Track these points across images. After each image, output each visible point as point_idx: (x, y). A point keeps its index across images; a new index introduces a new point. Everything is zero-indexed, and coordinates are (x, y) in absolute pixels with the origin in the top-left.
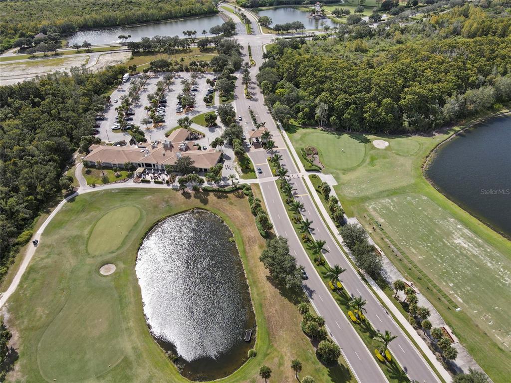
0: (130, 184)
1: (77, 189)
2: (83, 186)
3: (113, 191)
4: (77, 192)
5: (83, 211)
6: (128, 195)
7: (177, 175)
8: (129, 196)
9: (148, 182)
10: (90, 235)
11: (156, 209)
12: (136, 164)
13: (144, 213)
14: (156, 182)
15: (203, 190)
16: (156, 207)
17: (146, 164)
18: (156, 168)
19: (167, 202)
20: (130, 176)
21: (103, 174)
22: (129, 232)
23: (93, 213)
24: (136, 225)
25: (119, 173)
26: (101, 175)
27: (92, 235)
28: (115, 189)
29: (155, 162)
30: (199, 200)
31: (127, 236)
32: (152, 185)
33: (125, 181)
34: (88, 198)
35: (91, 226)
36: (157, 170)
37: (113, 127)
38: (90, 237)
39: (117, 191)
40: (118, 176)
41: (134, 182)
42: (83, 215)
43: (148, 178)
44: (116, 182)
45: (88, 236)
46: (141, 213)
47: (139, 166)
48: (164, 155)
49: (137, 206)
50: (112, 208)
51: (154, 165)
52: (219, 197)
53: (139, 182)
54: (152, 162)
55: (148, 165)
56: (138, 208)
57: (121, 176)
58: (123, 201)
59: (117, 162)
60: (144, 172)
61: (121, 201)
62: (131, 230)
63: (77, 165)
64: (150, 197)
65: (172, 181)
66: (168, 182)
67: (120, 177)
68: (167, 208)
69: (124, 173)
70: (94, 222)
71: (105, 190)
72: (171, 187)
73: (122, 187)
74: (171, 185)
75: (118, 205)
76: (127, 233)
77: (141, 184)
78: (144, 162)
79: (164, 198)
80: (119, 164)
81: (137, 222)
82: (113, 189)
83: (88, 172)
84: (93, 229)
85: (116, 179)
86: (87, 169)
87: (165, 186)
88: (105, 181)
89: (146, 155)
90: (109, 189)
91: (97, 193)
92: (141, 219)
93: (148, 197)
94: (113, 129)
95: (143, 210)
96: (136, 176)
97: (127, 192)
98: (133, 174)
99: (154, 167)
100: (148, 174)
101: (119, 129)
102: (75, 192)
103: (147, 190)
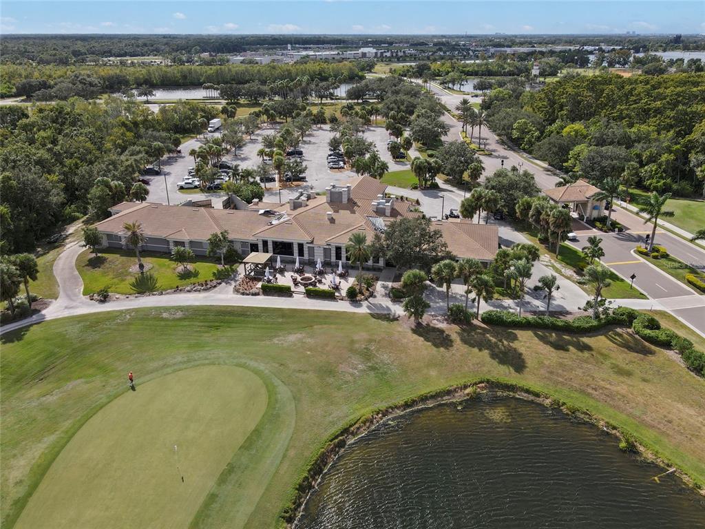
0: (225, 296)
1: (46, 305)
2: (68, 296)
3: (165, 315)
4: (43, 312)
5: (41, 375)
6: (217, 328)
7: (377, 279)
8: (219, 333)
9: (285, 292)
10: (34, 487)
11: (331, 380)
12: (244, 244)
13: (284, 392)
14: (311, 294)
15: (484, 321)
16: (327, 371)
17: (275, 244)
18: (306, 256)
19: (367, 355)
20: (223, 277)
21: (141, 266)
22: (222, 480)
23: (77, 385)
24: (252, 442)
25: (190, 267)
26: (135, 269)
27: (42, 487)
28: (173, 307)
29: (304, 238)
30: (486, 352)
31: (212, 497)
32: (299, 301)
33: (206, 287)
34: (73, 331)
35: (50, 439)
36: (312, 263)
37: (182, 183)
38: (29, 494)
39: (179, 314)
40: (186, 275)
41: (237, 291)
42: (35, 392)
43: (285, 280)
44: (177, 290)
45: (21, 491)
46: (271, 391)
47: (254, 248)
48: (332, 221)
49: (253, 364)
50: (156, 370)
51: (301, 246)
52: (560, 346)
53: (254, 290)
54: (295, 237)
55: (283, 248)
56: (257, 372)
57: (196, 274)
58: (198, 346)
59: (185, 237)
60: (270, 263)
61: (190, 346)
62: (231, 469)
63: (68, 246)
64: (299, 336)
65: (367, 294)
66: (352, 295)
67: (193, 280)
68: (371, 379)
69: (206, 270)
70: (67, 424)
71: (136, 310)
72: (363, 310)
73: (197, 303)
74: (365, 304)
75: (179, 359)
76: (211, 484)
77: (262, 297)
78: (272, 237)
79: (353, 342)
80: (191, 242)
81: (257, 432)
82: (166, 309)
83: (95, 263)
84: (58, 453)
85: (178, 282)
86: (93, 255)
87: (344, 306)
88: (144, 286)
89: (275, 222)
90: (151, 309)
91: (110, 316)
92: (272, 417)
93: (292, 338)
94: (182, 188)
95: (277, 382)
96: (242, 276)
97: (211, 317)
98: (235, 272)
99: (301, 253)
100: (282, 271)
101: (196, 187)
102: (37, 311)
103: (283, 316)
